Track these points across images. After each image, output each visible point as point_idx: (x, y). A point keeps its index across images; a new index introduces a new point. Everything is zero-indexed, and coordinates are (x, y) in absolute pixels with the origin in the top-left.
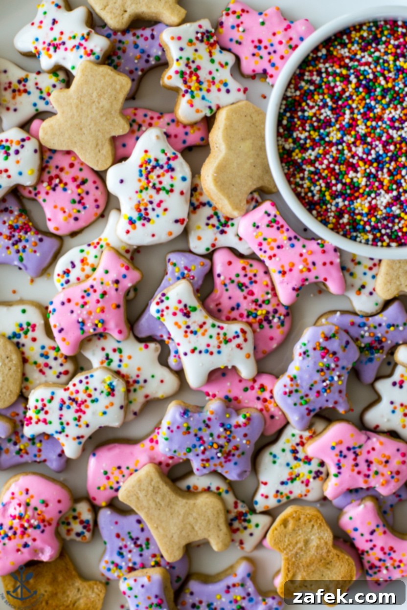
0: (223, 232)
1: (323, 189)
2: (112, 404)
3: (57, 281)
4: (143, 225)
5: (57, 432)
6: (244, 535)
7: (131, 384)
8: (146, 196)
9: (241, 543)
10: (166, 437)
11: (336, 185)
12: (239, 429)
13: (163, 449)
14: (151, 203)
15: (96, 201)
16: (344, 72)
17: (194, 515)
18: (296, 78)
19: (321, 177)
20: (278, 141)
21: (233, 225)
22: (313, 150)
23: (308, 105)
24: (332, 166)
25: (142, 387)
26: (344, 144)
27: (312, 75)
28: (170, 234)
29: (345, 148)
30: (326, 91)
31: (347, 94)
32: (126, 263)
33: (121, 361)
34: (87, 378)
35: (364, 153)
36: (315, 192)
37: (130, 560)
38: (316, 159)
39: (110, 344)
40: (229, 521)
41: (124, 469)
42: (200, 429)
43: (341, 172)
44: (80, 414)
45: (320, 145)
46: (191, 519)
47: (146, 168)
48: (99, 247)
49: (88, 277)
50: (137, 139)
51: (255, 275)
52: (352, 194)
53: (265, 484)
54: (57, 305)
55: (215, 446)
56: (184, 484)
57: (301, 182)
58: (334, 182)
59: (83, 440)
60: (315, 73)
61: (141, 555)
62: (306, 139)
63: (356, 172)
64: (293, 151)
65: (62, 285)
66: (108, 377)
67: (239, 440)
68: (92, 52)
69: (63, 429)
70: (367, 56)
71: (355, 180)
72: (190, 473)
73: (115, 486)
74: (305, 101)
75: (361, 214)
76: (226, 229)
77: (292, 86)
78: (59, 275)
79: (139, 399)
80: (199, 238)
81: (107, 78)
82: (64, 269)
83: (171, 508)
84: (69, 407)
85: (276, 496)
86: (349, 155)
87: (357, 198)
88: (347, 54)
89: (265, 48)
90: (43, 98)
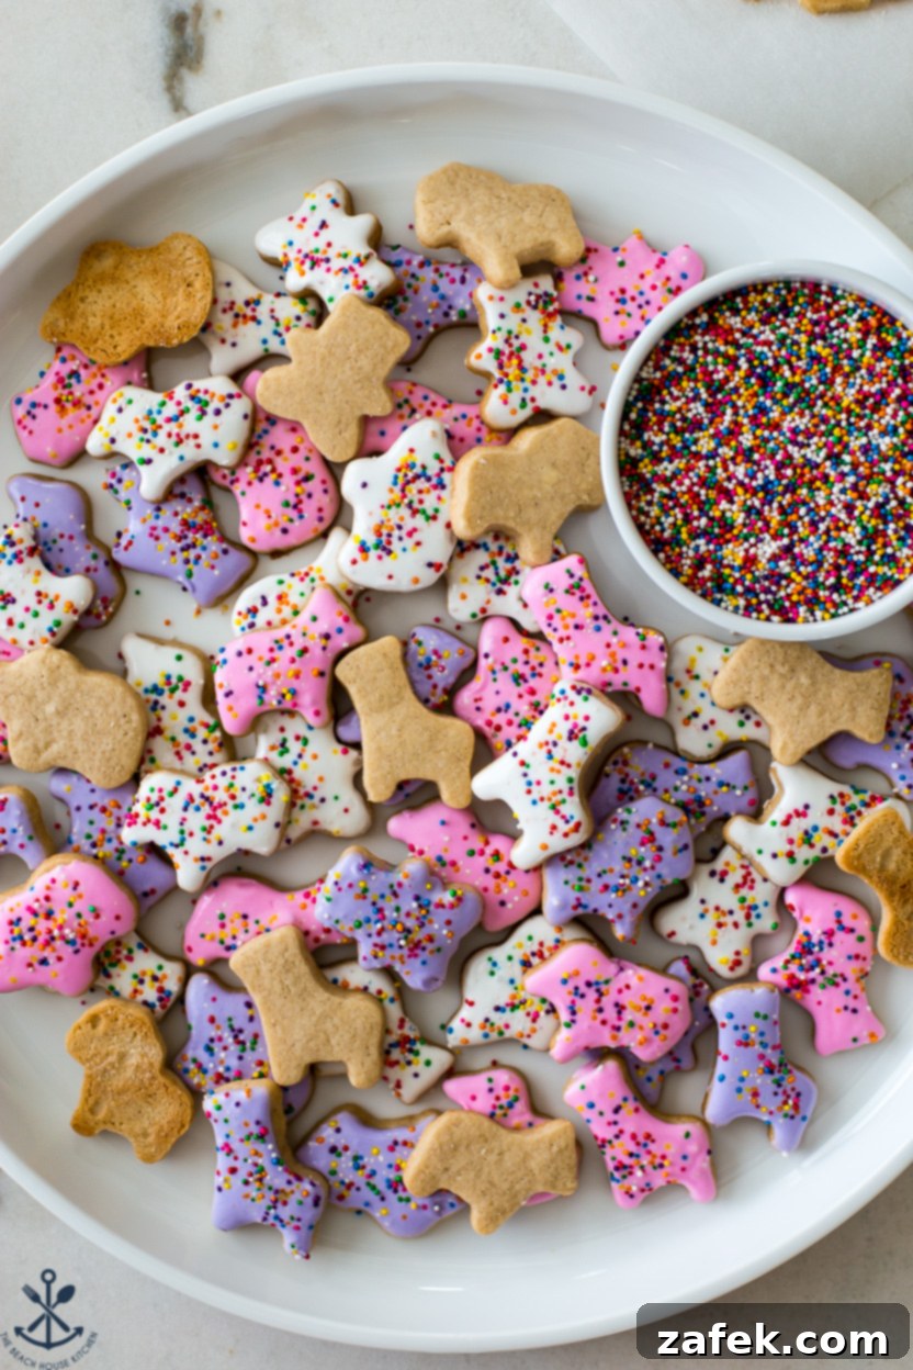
0: (500, 592)
1: (679, 522)
2: (264, 817)
3: (235, 620)
4: (380, 558)
5: (172, 844)
6: (404, 1074)
7: (298, 796)
8: (394, 516)
9: (398, 1085)
10: (329, 895)
11: (698, 518)
12: (440, 910)
13: (320, 913)
14: (400, 527)
15: (320, 510)
16: (731, 351)
17: (336, 1021)
18: (658, 352)
19: (677, 504)
20: (619, 442)
21: (516, 583)
22: (671, 461)
23: (671, 394)
24: (696, 489)
25: (314, 806)
26: (718, 459)
27: (682, 350)
28: (416, 581)
29: (719, 464)
30: (700, 376)
31: (732, 385)
32: (346, 611)
33: (300, 756)
34: (234, 769)
35: (746, 475)
36: (666, 525)
37: (221, 1062)
38: (674, 476)
39: (295, 726)
40: (386, 1047)
41: (251, 921)
42: (382, 896)
43: (708, 500)
44: (213, 822)
45: (682, 457)
46: (329, 1026)
47: (406, 475)
48: (307, 579)
49: (284, 622)
50: (404, 428)
51: (541, 665)
52: (722, 535)
53: (471, 1004)
54: (230, 653)
55: (399, 927)
56: (331, 974)
57: (646, 508)
58: (696, 513)
59: (209, 865)
60: (687, 348)
61: (240, 1058)
62: (662, 444)
63: (731, 502)
64: (641, 460)
65: (242, 629)
66: (266, 776)
67: (437, 927)
68: (364, 285)
69: (182, 842)
70: (768, 332)
71: (728, 514)
72: (353, 959)
73: (229, 942)
74: (668, 388)
75: (732, 567)
76: (505, 588)
77: (651, 363)
78: (239, 612)
79: (303, 821)
80: (464, 597)
81: (377, 327)
82: (250, 604)
83: (304, 1000)
84: (198, 809)
85: (483, 1027)
86: (724, 475)
87: (728, 542)
88: (739, 326)
89: (633, 299)
90: (277, 334)
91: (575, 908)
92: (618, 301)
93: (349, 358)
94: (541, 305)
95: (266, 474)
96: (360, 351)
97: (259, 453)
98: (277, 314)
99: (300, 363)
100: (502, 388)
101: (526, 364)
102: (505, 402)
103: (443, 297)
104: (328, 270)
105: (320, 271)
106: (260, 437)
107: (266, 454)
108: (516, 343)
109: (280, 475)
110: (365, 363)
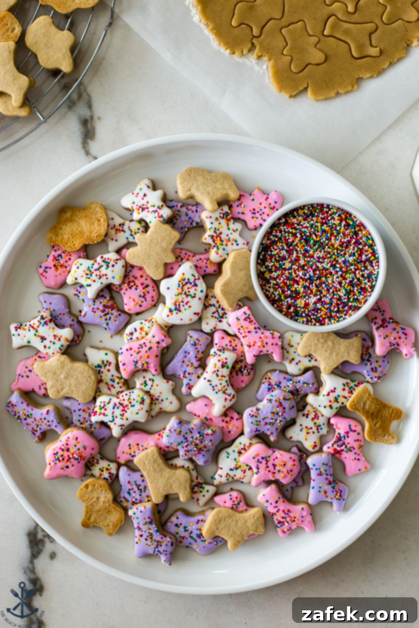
0: (220, 321)
1: (281, 293)
2: (142, 409)
3: (126, 337)
4: (177, 313)
5: (110, 421)
6: (200, 496)
7: (153, 400)
8: (180, 298)
9: (198, 500)
10: (167, 434)
11: (287, 291)
12: (208, 437)
13: (165, 441)
14: (183, 302)
15: (152, 297)
16: (294, 231)
17: (174, 479)
18: (268, 234)
19: (279, 287)
20: (257, 267)
21: (226, 317)
22: (276, 272)
23: (274, 248)
24: (285, 281)
25: (159, 403)
26: (292, 270)
27: (276, 232)
28: (191, 320)
29: (293, 272)
30: (284, 241)
31: (295, 243)
32: (165, 333)
33: (152, 386)
34: (130, 393)
35: (303, 275)
36: (276, 295)
37: (134, 497)
38: (277, 277)
39: (148, 376)
40: (192, 486)
41: (140, 446)
42: (187, 433)
43: (290, 284)
44: (124, 412)
45: (279, 270)
46: (171, 481)
47: (182, 283)
48: (151, 322)
49: (143, 338)
50: (180, 266)
51: (236, 346)
52: (296, 297)
53: (221, 469)
54: (124, 350)
55: (193, 444)
56: (170, 462)
57: (268, 289)
58: (286, 289)
59: (123, 427)
60: (278, 231)
61: (140, 495)
62: (272, 266)
63: (298, 284)
64: (265, 272)
65: (128, 340)
66: (141, 394)
67: (207, 442)
68: (162, 216)
69: (113, 420)
70: (306, 223)
71: (298, 289)
72: (178, 456)
73: (133, 454)
74: (273, 246)
75: (300, 307)
76: (222, 319)
77: (266, 238)
78: (127, 335)
79: (156, 408)
80: (207, 324)
81: (168, 231)
82: (130, 331)
83: (162, 472)
84: (118, 408)
85: (226, 476)
86: (295, 275)
87: (298, 299)
88: (296, 222)
89: (258, 212)
90: (132, 235)
91: (256, 431)
92: (253, 213)
93: (158, 243)
94: (225, 217)
95: (132, 286)
96: (162, 240)
97: (129, 279)
98: (131, 228)
99: (141, 246)
100: (215, 249)
101: (223, 239)
102: (217, 254)
103: (190, 218)
104: (148, 212)
105: (145, 212)
106: (129, 273)
107: (131, 279)
108: (218, 232)
109: (137, 286)
110: (164, 244)
